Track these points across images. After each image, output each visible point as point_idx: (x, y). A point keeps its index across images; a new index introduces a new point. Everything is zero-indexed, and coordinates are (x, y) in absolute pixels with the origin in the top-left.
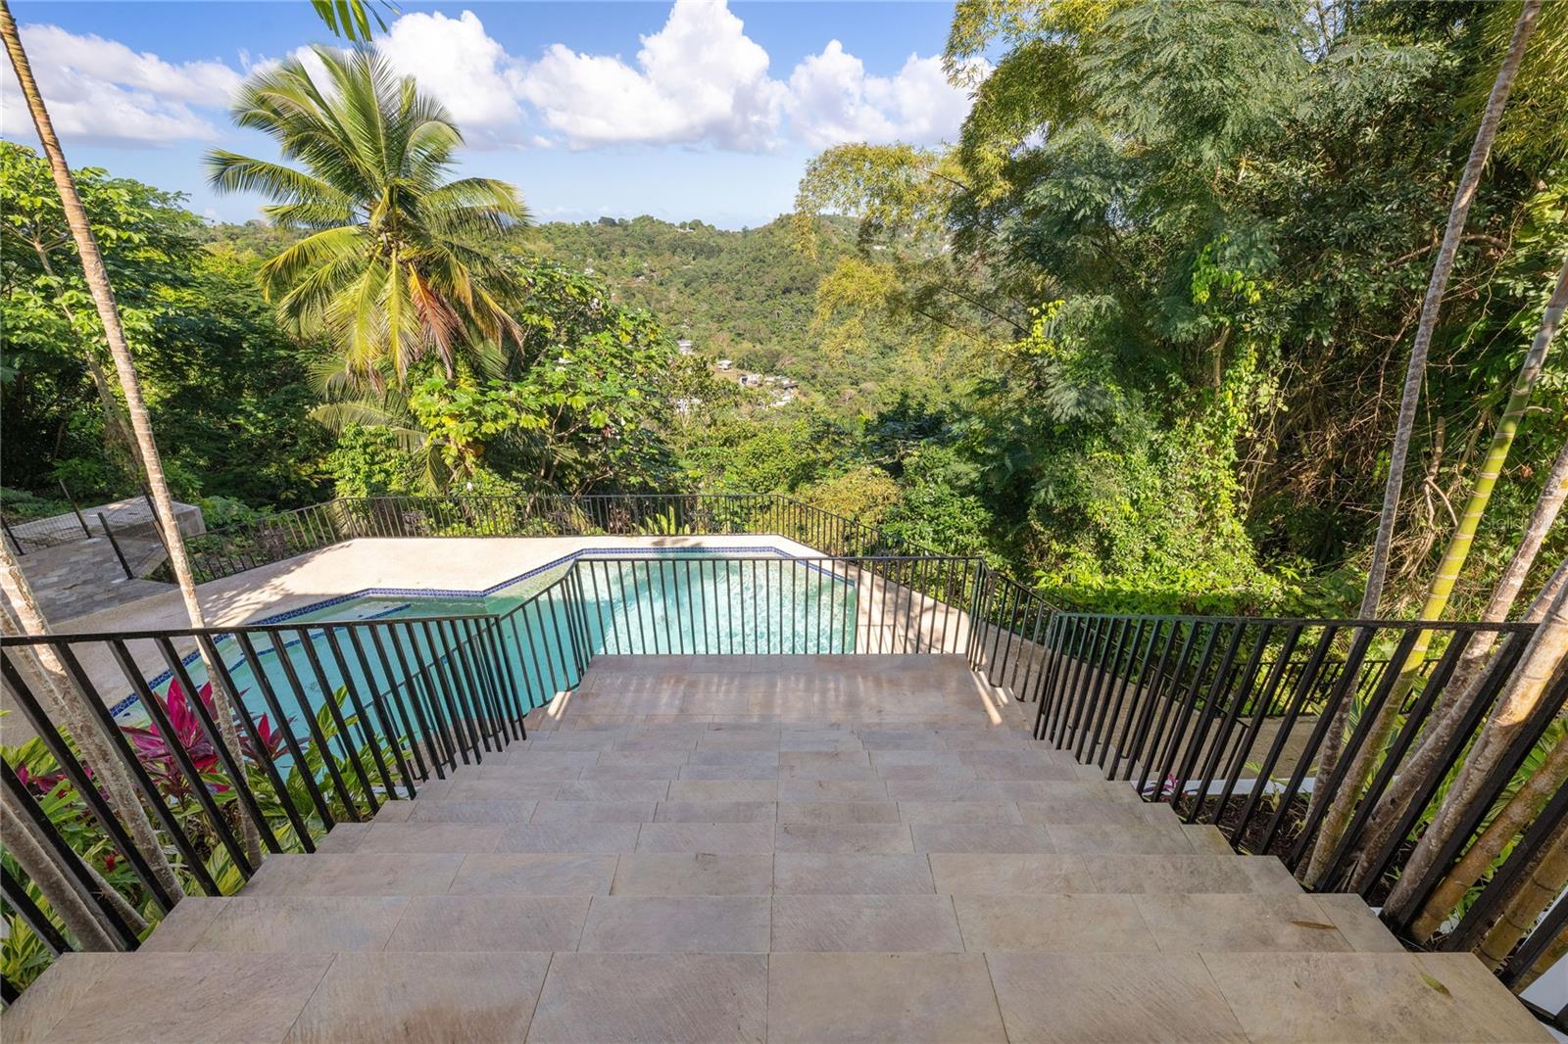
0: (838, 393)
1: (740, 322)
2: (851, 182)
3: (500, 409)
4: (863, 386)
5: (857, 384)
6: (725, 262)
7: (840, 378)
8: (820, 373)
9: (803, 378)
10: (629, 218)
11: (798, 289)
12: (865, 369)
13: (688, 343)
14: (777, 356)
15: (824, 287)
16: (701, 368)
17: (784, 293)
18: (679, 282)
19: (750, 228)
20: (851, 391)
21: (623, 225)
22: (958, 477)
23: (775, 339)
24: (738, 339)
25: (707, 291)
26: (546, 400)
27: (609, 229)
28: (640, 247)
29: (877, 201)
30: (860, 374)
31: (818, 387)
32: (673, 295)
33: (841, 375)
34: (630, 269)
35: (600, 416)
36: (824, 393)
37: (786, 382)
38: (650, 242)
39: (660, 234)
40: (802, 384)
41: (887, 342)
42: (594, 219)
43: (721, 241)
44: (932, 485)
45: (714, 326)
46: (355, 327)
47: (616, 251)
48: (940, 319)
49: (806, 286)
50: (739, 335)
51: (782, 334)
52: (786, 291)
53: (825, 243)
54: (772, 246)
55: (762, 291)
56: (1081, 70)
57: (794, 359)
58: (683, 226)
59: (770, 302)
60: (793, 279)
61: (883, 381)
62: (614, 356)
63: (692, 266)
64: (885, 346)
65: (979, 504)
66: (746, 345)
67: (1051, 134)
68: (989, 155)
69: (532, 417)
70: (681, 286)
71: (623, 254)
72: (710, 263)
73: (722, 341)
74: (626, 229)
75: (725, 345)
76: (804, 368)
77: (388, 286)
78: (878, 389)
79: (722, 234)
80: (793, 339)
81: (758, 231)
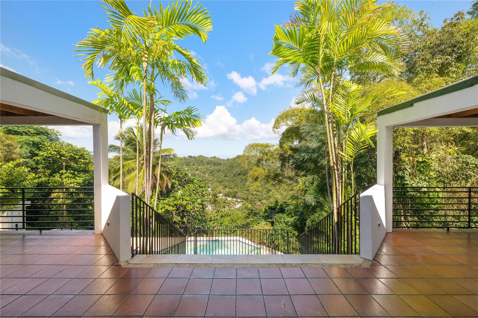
0: (255, 204)
1: (226, 183)
2: (255, 151)
3: (163, 205)
4: (262, 201)
5: (261, 201)
6: (222, 167)
7: (255, 199)
8: (249, 198)
9: (244, 199)
10: (196, 156)
11: (243, 174)
12: (263, 196)
13: (210, 189)
14: (236, 193)
15: (250, 174)
16: (215, 196)
17: (239, 175)
18: (209, 172)
19: (229, 158)
20: (259, 203)
21: (195, 157)
22: (288, 222)
23: (236, 188)
24: (225, 188)
25: (216, 175)
26: (175, 202)
27: (190, 158)
28: (198, 163)
29: (262, 155)
30: (261, 198)
31: (249, 202)
32: (207, 176)
33: (256, 198)
34: (195, 169)
35: (190, 207)
36: (251, 204)
37: (239, 200)
38: (202, 162)
39: (204, 160)
40: (244, 201)
41: (269, 189)
42: (187, 156)
43: (221, 162)
44: (281, 224)
45: (218, 184)
46: (131, 183)
47: (192, 164)
48: (280, 182)
49: (245, 173)
50: (225, 187)
51: (238, 186)
52: (239, 174)
53: (250, 162)
54: (235, 163)
55: (232, 175)
56: (301, 132)
57: (242, 194)
58: (211, 158)
59: (235, 178)
60: (241, 171)
61: (268, 200)
62: (194, 190)
63: (212, 168)
64: (269, 190)
65: (293, 229)
66: (227, 189)
67: (299, 142)
68: (285, 146)
69: (171, 207)
70: (209, 173)
71: (194, 165)
72: (218, 167)
73: (220, 188)
74: (195, 158)
75: (221, 190)
76: (245, 196)
77: (141, 173)
78: (267, 202)
79: (221, 160)
80: (241, 188)
81: (231, 159)
